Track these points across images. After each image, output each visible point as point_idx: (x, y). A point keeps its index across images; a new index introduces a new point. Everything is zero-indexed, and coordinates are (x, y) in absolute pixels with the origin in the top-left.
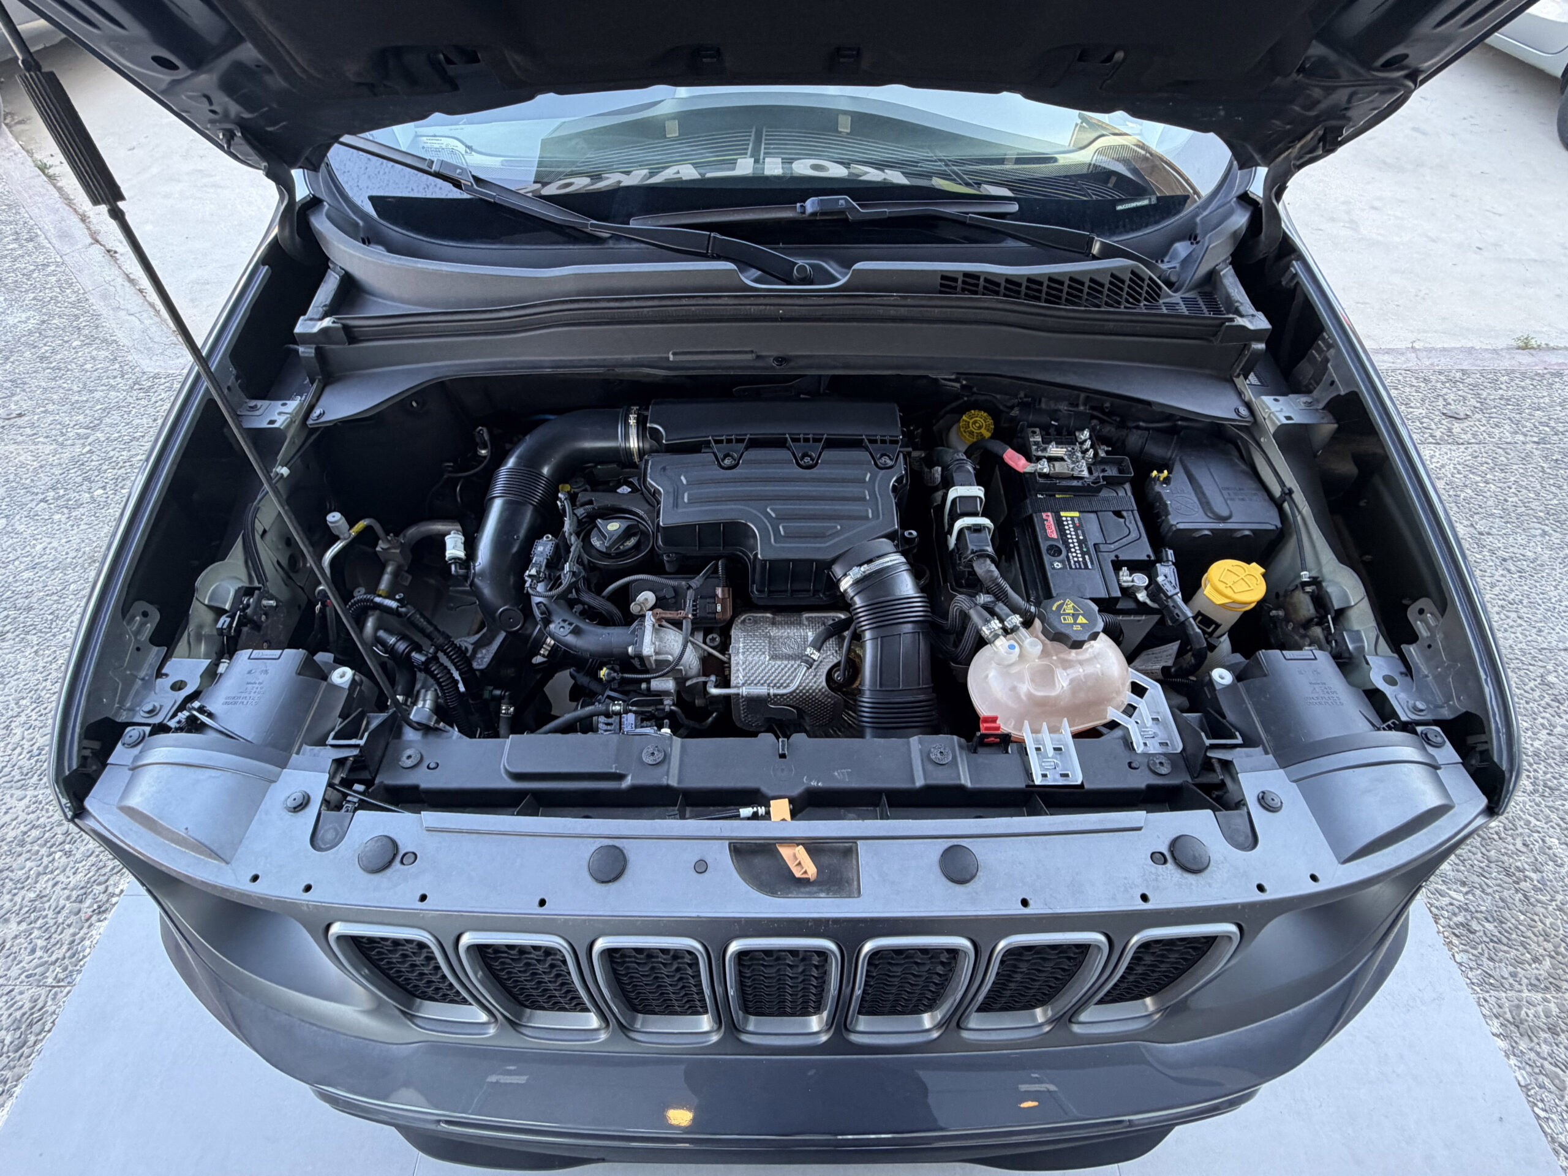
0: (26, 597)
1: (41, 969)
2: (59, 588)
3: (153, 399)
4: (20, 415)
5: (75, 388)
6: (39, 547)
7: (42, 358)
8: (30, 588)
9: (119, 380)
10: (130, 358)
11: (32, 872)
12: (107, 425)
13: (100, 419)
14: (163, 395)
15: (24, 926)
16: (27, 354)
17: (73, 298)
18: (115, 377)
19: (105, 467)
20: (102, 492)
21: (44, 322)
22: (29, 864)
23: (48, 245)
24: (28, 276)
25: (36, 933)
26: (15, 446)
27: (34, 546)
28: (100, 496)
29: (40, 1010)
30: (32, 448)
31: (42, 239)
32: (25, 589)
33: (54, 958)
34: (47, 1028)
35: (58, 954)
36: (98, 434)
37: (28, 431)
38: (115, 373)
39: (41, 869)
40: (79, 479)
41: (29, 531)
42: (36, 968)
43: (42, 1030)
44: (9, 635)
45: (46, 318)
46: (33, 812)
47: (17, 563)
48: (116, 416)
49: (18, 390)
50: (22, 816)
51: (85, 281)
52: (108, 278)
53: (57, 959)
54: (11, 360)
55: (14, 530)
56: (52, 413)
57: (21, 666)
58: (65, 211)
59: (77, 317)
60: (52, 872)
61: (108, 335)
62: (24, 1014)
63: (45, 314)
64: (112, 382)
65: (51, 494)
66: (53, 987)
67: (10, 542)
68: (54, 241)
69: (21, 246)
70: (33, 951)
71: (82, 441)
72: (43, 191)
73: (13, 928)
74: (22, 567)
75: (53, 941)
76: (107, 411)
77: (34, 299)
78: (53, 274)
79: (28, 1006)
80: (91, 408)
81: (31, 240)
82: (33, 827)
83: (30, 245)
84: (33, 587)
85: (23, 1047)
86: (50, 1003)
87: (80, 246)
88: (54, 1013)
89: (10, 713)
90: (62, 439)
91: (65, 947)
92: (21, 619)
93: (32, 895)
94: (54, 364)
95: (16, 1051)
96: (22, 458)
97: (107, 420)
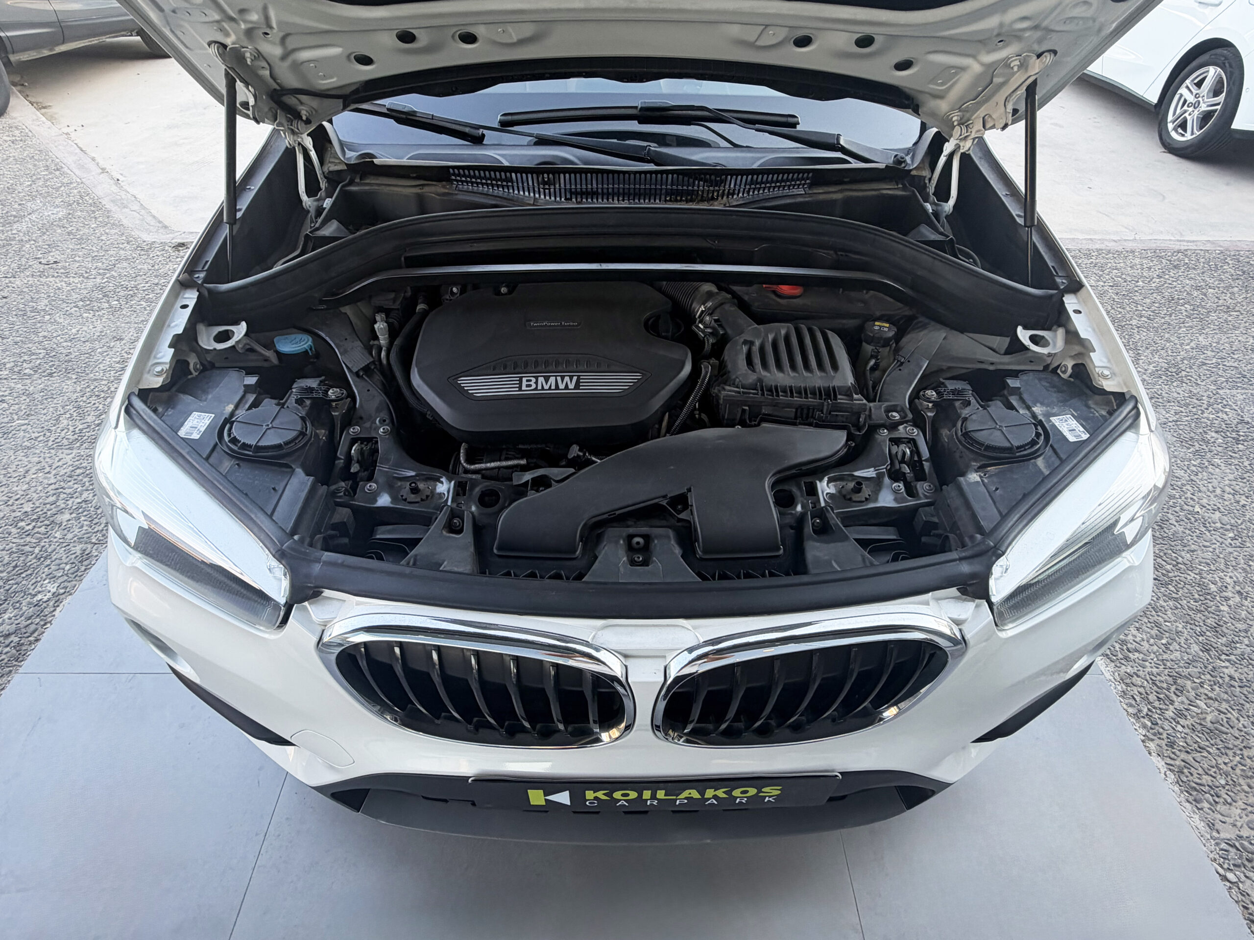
0: (67, 355)
1: (89, 535)
2: (89, 351)
3: (151, 256)
4: (55, 262)
5: (94, 249)
6: (74, 331)
7: (69, 233)
8: (69, 351)
9: (126, 245)
10: (133, 233)
11: (78, 490)
12: (118, 267)
13: (114, 265)
14: (158, 253)
15: (74, 515)
16: (59, 231)
17: (91, 201)
18: (123, 243)
19: (118, 290)
20: (117, 302)
21: (69, 214)
22: (76, 486)
23: (71, 173)
24: (57, 189)
25: (83, 518)
26: (54, 279)
27: (71, 330)
28: (116, 305)
29: (87, 554)
30: (66, 279)
31: (66, 169)
32: (65, 351)
33: (96, 530)
34: (93, 563)
35: (100, 528)
36: (113, 273)
37: (62, 271)
38: (123, 241)
39: (84, 488)
40: (101, 296)
41: (66, 322)
42: (85, 534)
43: (90, 564)
44: (55, 374)
45: (71, 212)
46: (78, 461)
47: (58, 338)
48: (125, 264)
49: (54, 250)
50: (71, 463)
51: (99, 191)
52: (115, 191)
53: (98, 531)
54: (48, 233)
55: (55, 321)
56: (79, 262)
57: (64, 390)
58: (82, 154)
59: (94, 212)
60: (92, 489)
61: (117, 222)
62: (77, 556)
63: (70, 210)
64: (121, 246)
65: (81, 303)
66: (96, 544)
67: (54, 327)
68: (74, 170)
69: (51, 173)
70: (82, 527)
71: (101, 277)
72: (65, 143)
73: (67, 516)
74: (62, 340)
75: (94, 522)
76: (119, 260)
77: (62, 201)
78: (75, 188)
79: (79, 552)
80: (106, 259)
81: (58, 170)
82: (79, 468)
83: (57, 173)
84: (71, 350)
85: (77, 572)
86: (94, 551)
87: (93, 173)
88: (97, 556)
89: (59, 413)
90: (86, 275)
91: (103, 525)
92: (64, 366)
93: (79, 500)
94: (78, 237)
95: (73, 574)
96: (59, 285)
97: (118, 265)
